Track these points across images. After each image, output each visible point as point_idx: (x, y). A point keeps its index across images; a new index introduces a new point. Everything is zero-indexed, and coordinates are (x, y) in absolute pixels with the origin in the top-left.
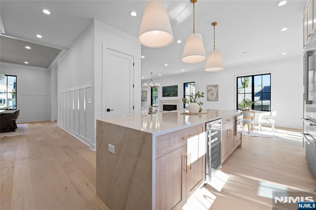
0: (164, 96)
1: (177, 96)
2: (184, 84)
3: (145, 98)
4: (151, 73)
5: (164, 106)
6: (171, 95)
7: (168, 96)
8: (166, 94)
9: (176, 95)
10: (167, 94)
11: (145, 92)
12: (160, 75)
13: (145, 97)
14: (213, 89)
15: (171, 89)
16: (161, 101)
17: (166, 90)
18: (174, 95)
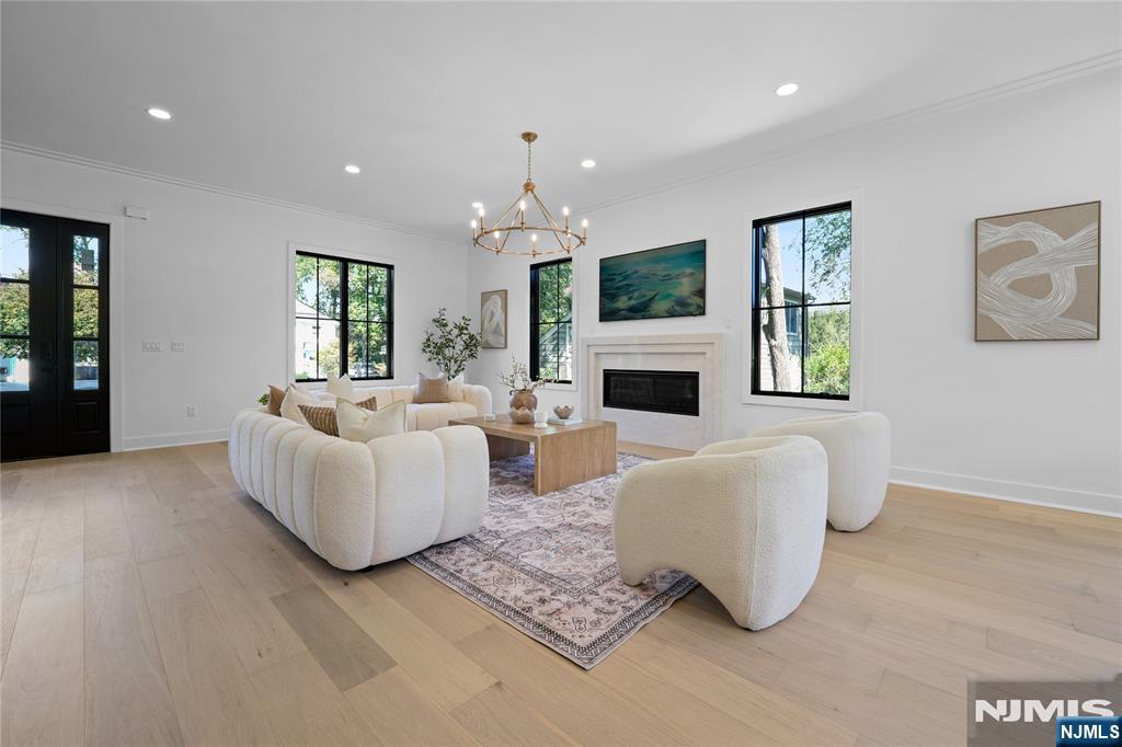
0: (607, 315)
1: (703, 313)
2: (757, 224)
3: (496, 331)
4: (529, 137)
5: (608, 374)
6: (662, 305)
7: (640, 312)
8: (623, 303)
9: (693, 305)
10: (633, 302)
11: (498, 300)
12: (589, 164)
13: (498, 325)
14: (1046, 239)
15: (660, 269)
16: (593, 350)
17: (625, 278)
18: (677, 308)
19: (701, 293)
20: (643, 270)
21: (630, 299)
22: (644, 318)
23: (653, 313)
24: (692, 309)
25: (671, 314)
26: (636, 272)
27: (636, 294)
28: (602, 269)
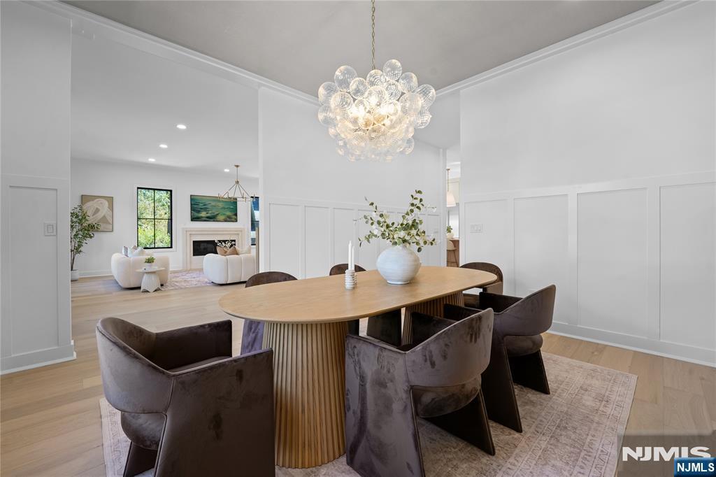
4: (237, 166)
5: (195, 242)
6: (221, 217)
7: (212, 219)
8: (203, 214)
9: (233, 217)
10: (208, 215)
15: (220, 204)
16: (188, 232)
17: (205, 205)
18: (228, 219)
19: (236, 215)
20: (213, 204)
21: (207, 213)
22: (213, 221)
23: (218, 220)
24: (233, 220)
25: (226, 221)
26: (209, 204)
27: (210, 212)
28: (191, 200)
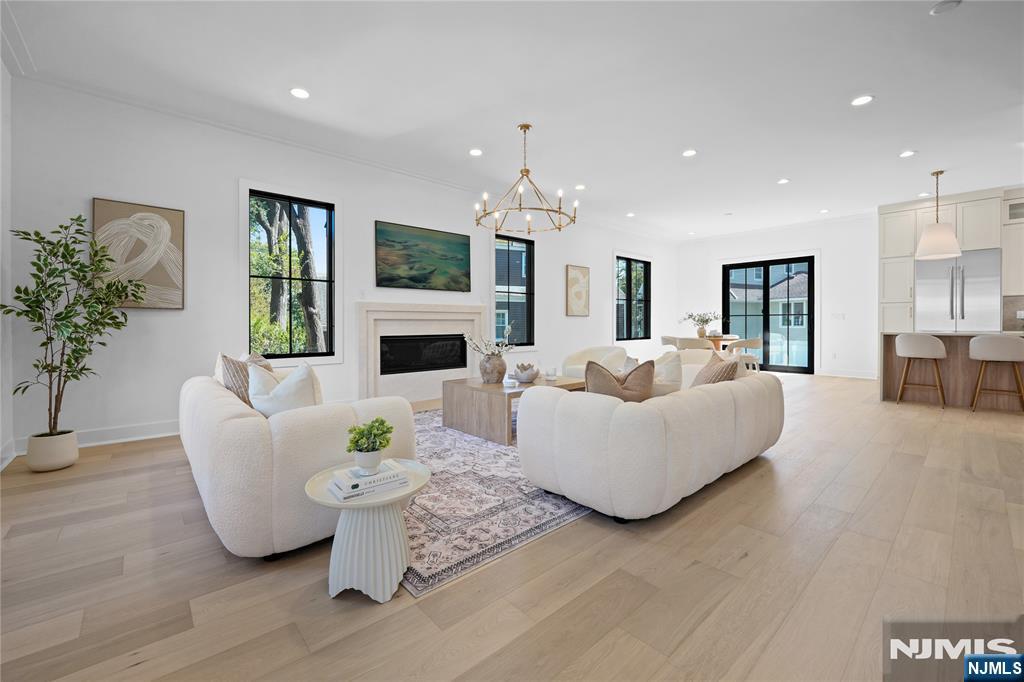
0: (384, 281)
1: (469, 290)
4: (525, 127)
6: (439, 280)
7: (420, 282)
9: (462, 281)
15: (437, 248)
18: (453, 284)
19: (468, 276)
20: (421, 245)
21: (411, 269)
22: (424, 288)
23: (433, 285)
25: (448, 288)
26: (417, 245)
27: (417, 266)
28: (377, 232)
